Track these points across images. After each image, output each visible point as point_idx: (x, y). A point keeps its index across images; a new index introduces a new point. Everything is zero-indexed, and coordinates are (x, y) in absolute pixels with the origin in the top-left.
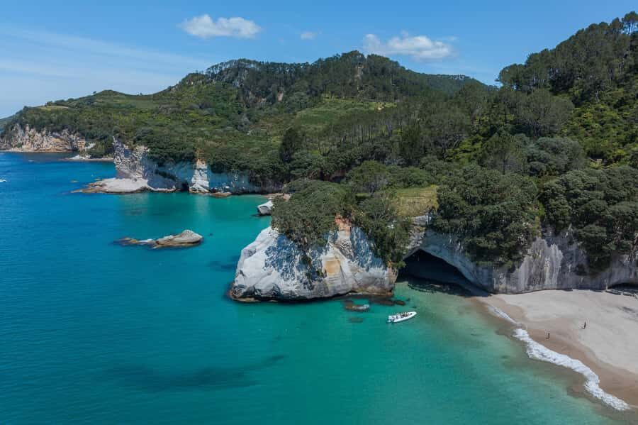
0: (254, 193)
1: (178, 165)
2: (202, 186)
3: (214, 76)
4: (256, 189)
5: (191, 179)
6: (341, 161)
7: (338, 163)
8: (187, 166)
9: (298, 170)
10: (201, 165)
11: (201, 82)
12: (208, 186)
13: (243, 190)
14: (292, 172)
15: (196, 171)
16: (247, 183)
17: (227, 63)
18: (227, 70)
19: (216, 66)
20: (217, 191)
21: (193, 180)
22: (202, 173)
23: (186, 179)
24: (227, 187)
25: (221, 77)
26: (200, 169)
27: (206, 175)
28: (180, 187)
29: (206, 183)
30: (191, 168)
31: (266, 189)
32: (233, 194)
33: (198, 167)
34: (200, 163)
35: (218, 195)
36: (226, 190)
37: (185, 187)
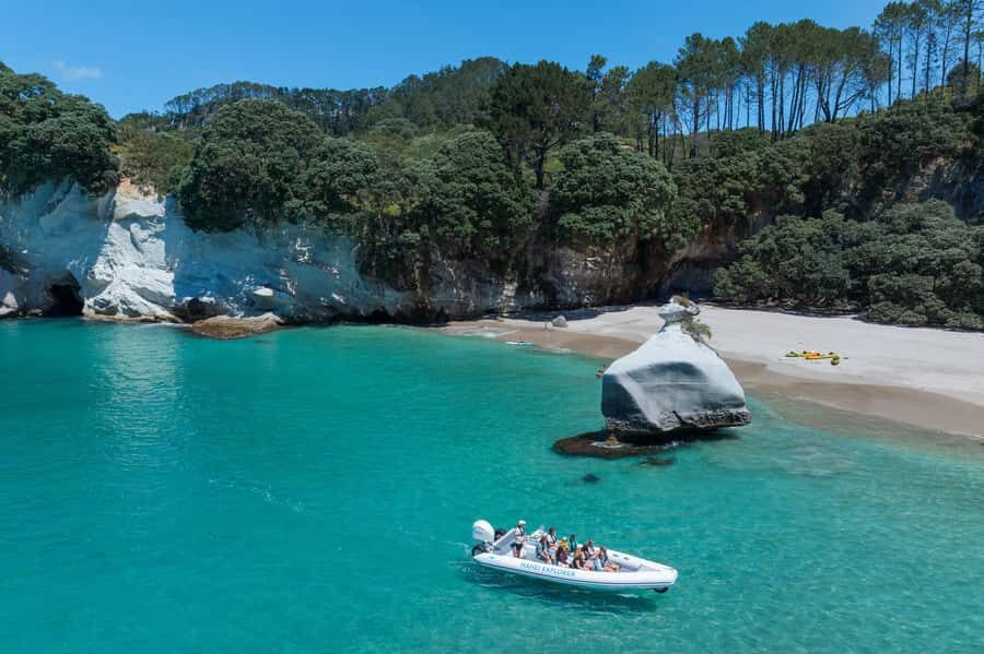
0: (379, 317)
1: (29, 201)
2: (143, 292)
3: (180, 117)
4: (392, 299)
5: (92, 263)
6: (733, 191)
7: (722, 199)
8: (70, 204)
9: (592, 212)
10: (134, 199)
11: (154, 128)
12: (170, 291)
13: (333, 306)
14: (568, 219)
15: (114, 225)
16: (354, 273)
17: (209, 91)
18: (211, 107)
19: (186, 98)
20: (215, 310)
21: (100, 270)
22: (141, 234)
23: (71, 264)
24: (265, 292)
25: (199, 117)
26: (134, 218)
27: (161, 244)
28: (43, 297)
29: (163, 281)
30: (92, 215)
31: (437, 299)
32: (290, 322)
33: (120, 212)
34: (135, 191)
35: (218, 326)
36: (255, 306)
37: (65, 300)
